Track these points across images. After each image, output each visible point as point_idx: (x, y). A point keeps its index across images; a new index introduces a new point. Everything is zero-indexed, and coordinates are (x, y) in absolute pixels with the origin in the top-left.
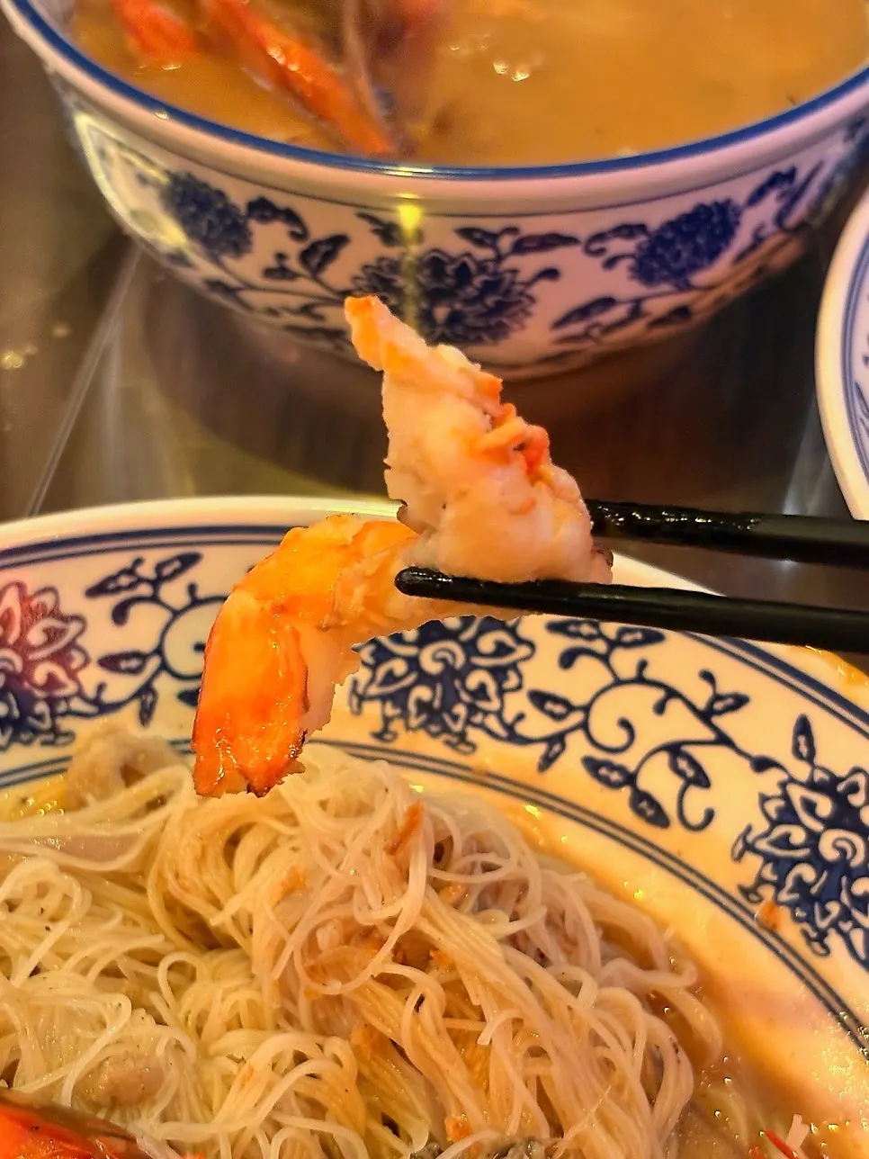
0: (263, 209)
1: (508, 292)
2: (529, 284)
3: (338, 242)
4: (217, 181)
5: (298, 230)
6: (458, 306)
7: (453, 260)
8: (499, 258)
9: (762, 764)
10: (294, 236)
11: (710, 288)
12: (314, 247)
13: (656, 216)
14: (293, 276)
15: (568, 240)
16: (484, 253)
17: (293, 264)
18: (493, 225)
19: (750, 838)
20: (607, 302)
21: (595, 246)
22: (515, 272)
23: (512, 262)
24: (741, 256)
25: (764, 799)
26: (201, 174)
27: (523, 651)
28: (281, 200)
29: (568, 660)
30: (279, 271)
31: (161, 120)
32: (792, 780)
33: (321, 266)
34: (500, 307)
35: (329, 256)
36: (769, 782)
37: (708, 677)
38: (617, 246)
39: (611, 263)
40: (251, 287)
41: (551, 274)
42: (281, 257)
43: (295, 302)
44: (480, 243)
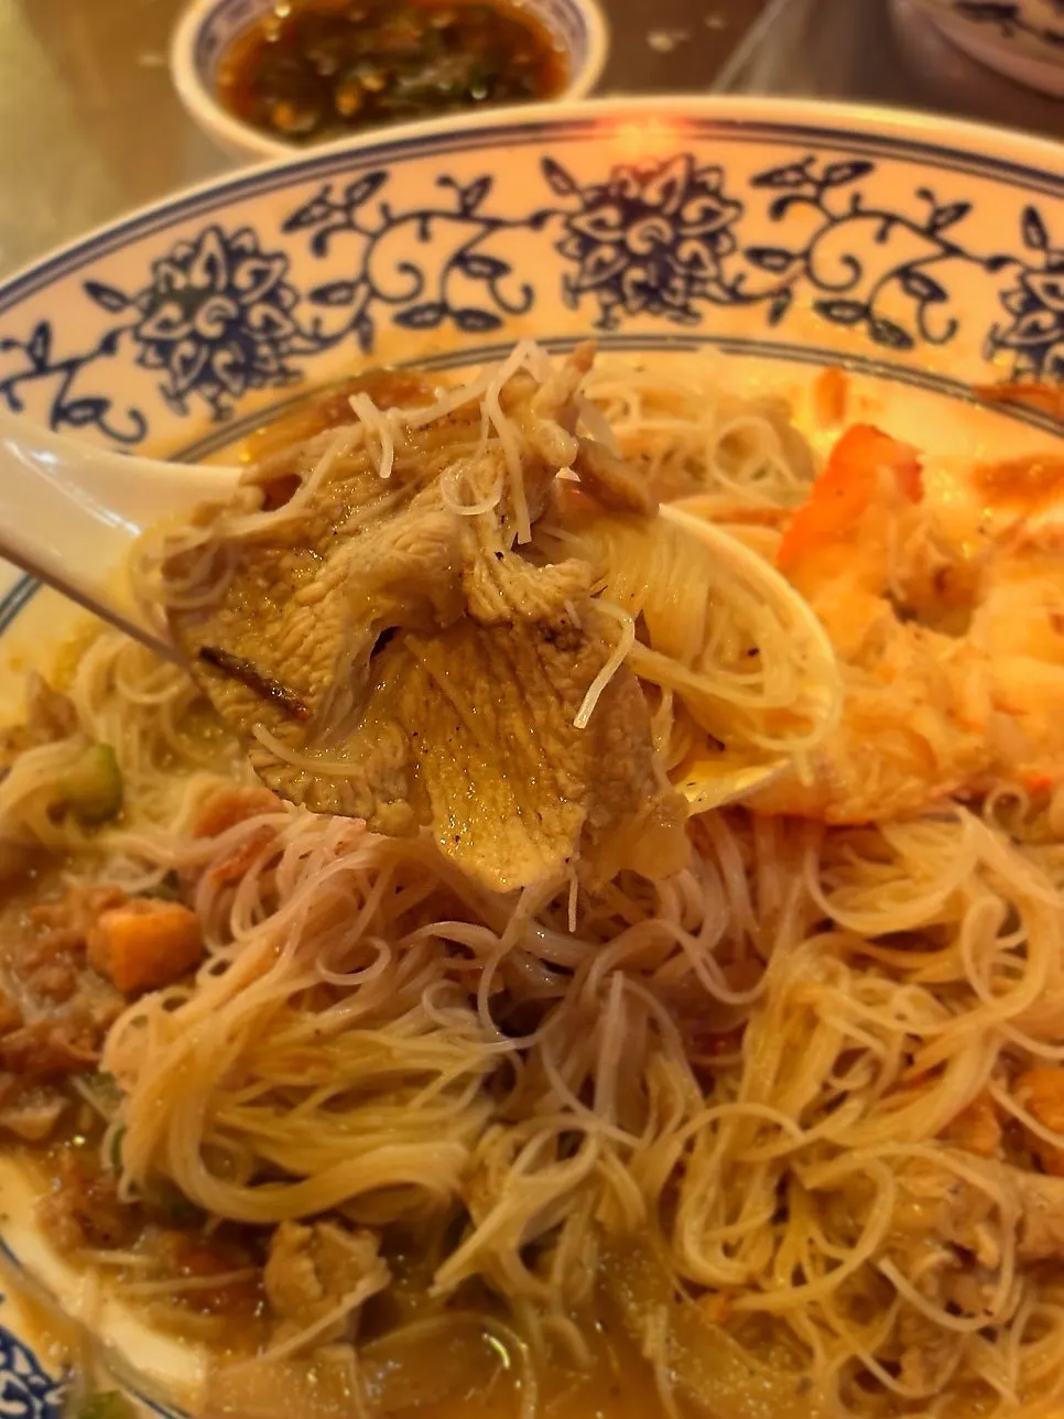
9: (996, 263)
19: (999, 336)
25: (1005, 296)
27: (730, 212)
29: (779, 209)
32: (1029, 271)
36: (1008, 278)
37: (926, 194)
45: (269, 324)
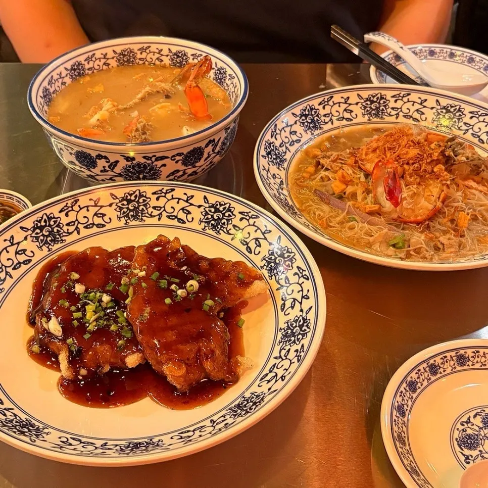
0: (100, 157)
1: (155, 170)
2: (160, 168)
3: (117, 162)
4: (89, 151)
5: (108, 160)
6: (145, 174)
7: (142, 164)
8: (152, 163)
10: (107, 162)
11: (201, 166)
12: (111, 164)
13: (185, 151)
14: (108, 171)
15: (167, 157)
16: (149, 162)
17: (107, 168)
18: (150, 155)
20: (178, 171)
21: (173, 158)
22: (156, 165)
23: (156, 163)
24: (206, 159)
26: (85, 150)
28: (103, 154)
30: (104, 171)
31: (73, 139)
33: (113, 168)
34: (154, 174)
35: (115, 166)
38: (178, 158)
39: (177, 162)
40: (98, 175)
41: (164, 165)
42: (104, 167)
43: (108, 177)
44: (148, 159)
45: (318, 120)
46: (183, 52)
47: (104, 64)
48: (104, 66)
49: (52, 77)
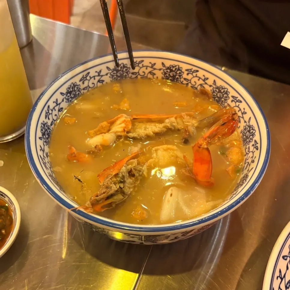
46: (177, 67)
47: (99, 81)
48: (98, 83)
49: (49, 107)
